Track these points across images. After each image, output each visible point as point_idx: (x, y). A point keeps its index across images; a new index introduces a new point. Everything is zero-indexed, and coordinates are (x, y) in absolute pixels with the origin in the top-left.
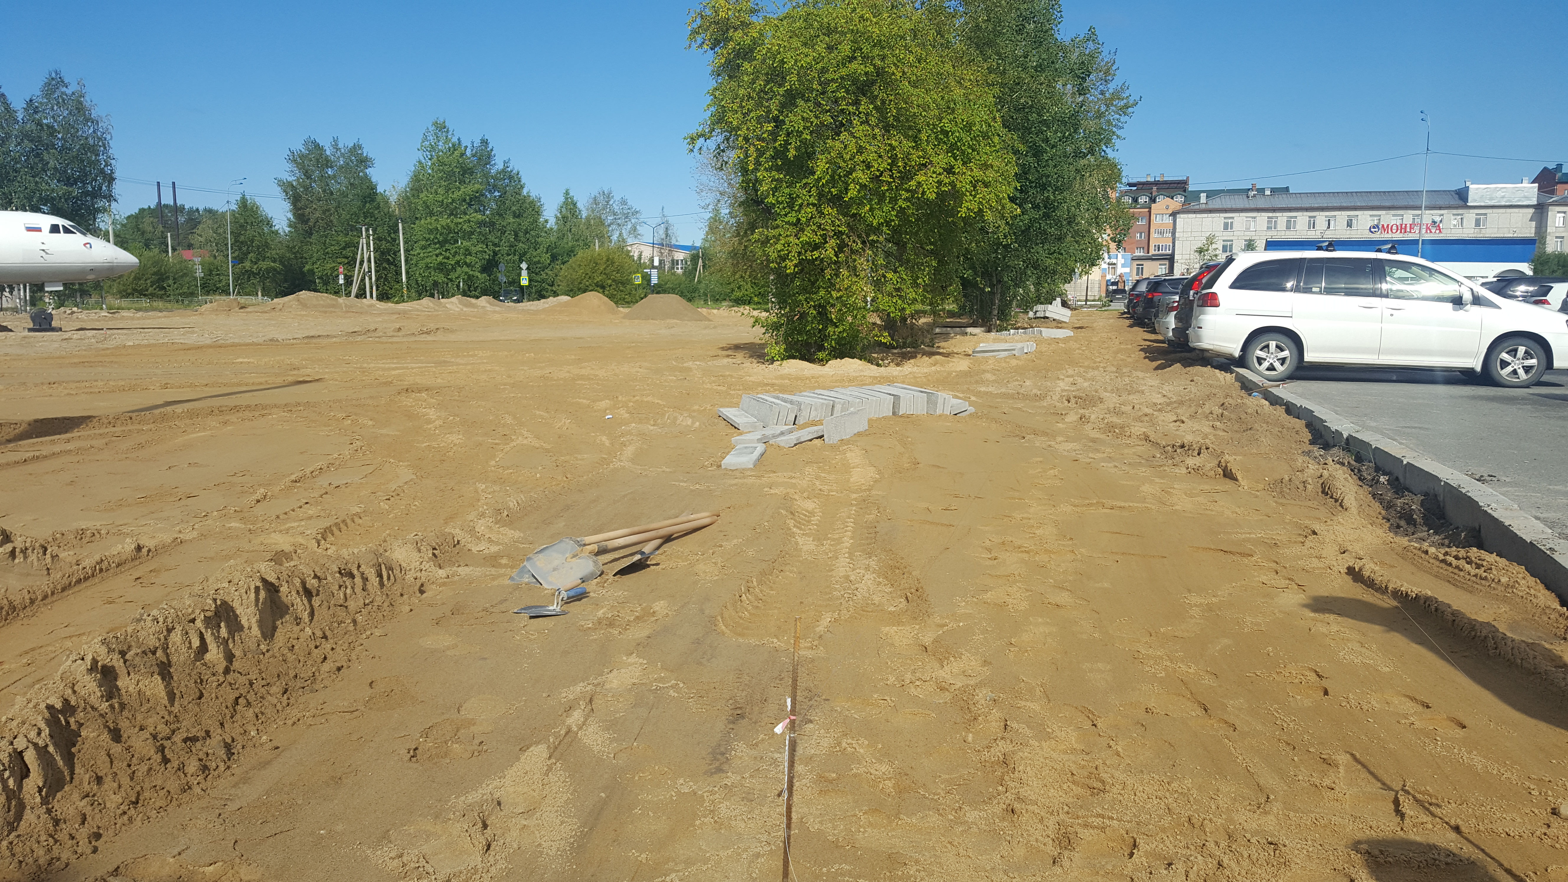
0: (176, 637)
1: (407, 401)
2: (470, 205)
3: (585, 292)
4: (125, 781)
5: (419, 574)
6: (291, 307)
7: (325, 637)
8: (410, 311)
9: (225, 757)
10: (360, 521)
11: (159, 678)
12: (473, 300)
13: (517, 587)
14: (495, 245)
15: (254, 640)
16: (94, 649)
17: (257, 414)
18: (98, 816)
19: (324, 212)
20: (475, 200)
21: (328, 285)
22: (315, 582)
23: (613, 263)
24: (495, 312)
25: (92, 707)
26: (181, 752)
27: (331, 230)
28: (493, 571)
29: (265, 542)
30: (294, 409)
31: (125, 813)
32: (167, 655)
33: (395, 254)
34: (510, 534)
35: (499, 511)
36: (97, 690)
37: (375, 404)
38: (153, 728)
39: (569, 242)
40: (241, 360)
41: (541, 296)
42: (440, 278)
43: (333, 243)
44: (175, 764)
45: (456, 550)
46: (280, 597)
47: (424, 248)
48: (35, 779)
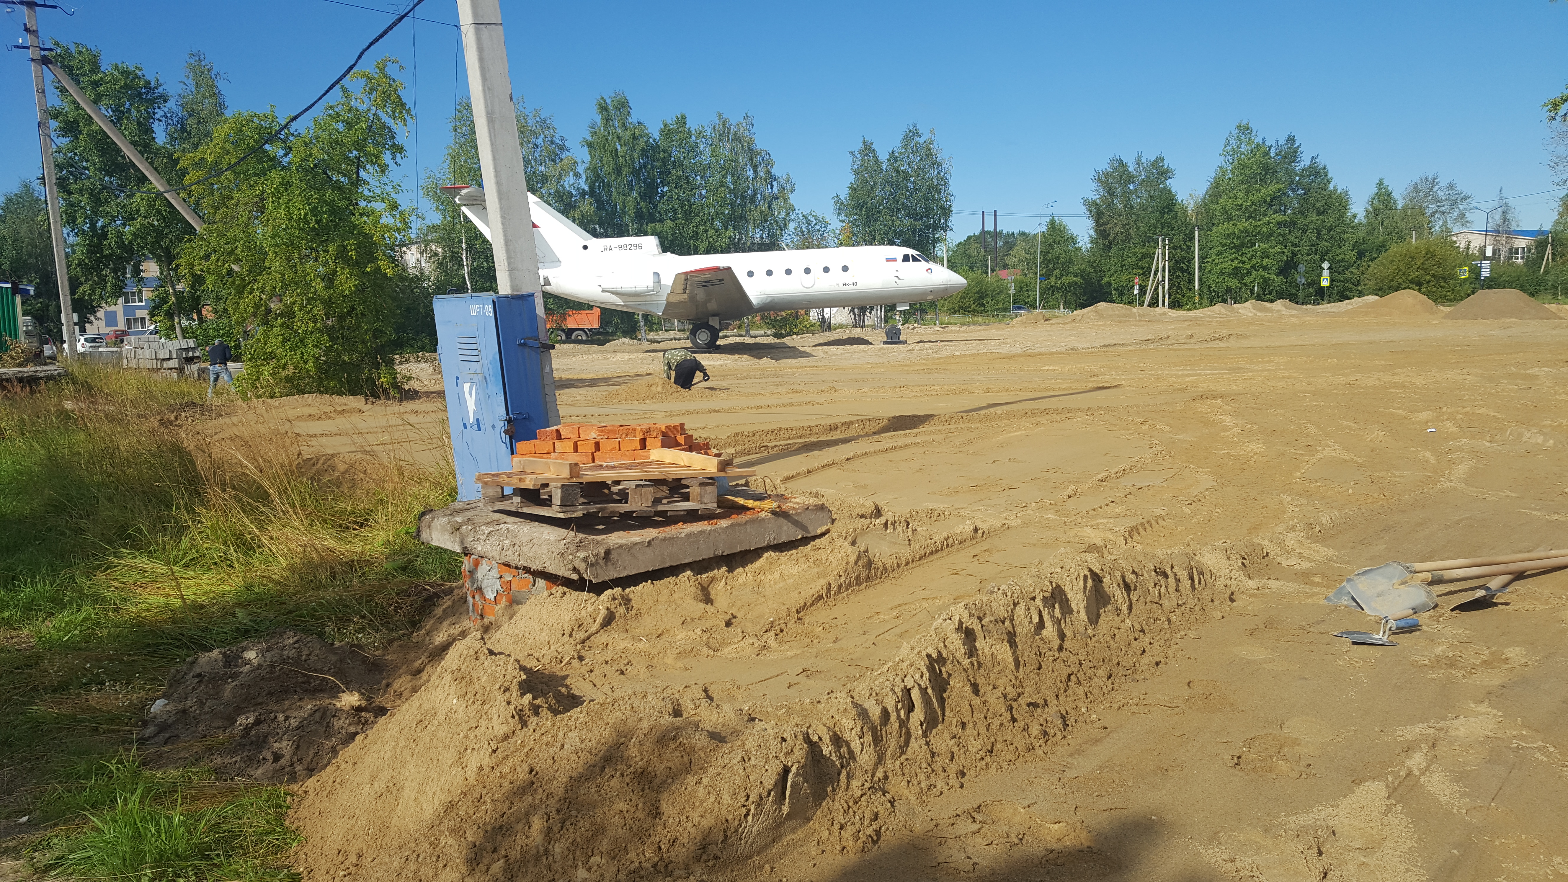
0: (1020, 611)
1: (1202, 407)
2: (1271, 205)
3: (1397, 289)
4: (983, 730)
5: (1228, 582)
6: (1089, 318)
7: (1143, 631)
8: (1201, 318)
9: (1061, 726)
10: (1164, 523)
11: (1008, 645)
12: (1268, 305)
13: (1336, 609)
14: (1295, 245)
15: (1083, 624)
16: (959, 612)
17: (1063, 417)
18: (963, 756)
19: (1124, 226)
20: (1276, 201)
21: (1124, 296)
22: (1133, 576)
23: (1433, 256)
24: (1291, 315)
25: (958, 662)
26: (1025, 715)
27: (1129, 242)
28: (1307, 588)
29: (1079, 534)
30: (1095, 413)
31: (983, 759)
32: (1013, 627)
33: (1189, 261)
34: (1323, 552)
35: (1310, 526)
36: (962, 647)
37: (1171, 410)
38: (1002, 689)
39: (1380, 236)
40: (1047, 368)
41: (1343, 296)
42: (1234, 283)
43: (1131, 255)
44: (1022, 724)
45: (1265, 562)
46: (1103, 587)
47: (1219, 254)
48: (918, 715)
